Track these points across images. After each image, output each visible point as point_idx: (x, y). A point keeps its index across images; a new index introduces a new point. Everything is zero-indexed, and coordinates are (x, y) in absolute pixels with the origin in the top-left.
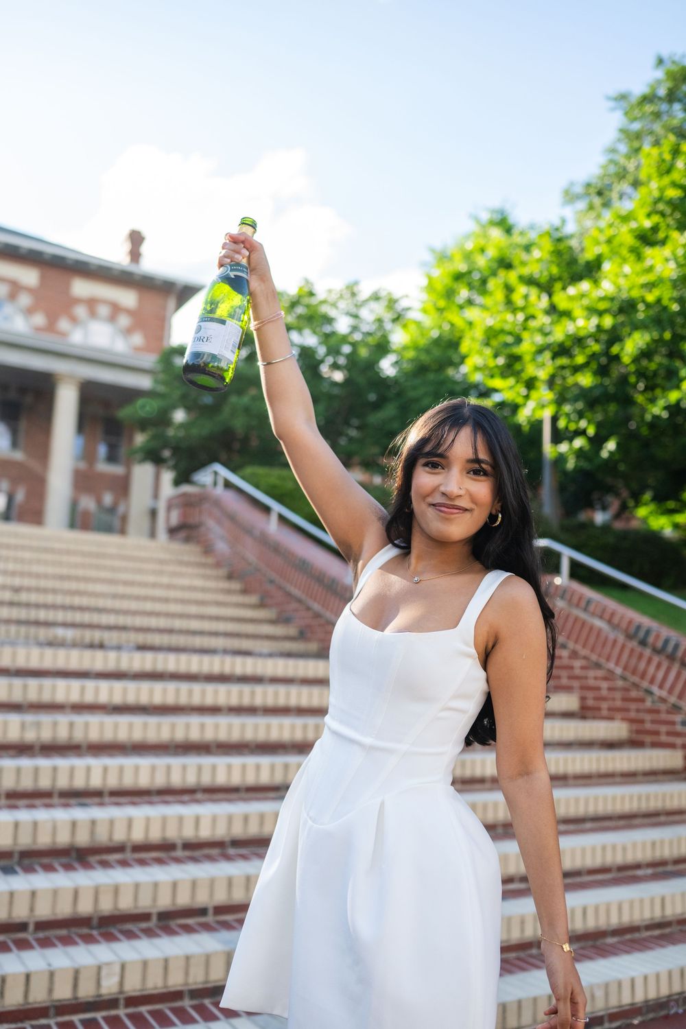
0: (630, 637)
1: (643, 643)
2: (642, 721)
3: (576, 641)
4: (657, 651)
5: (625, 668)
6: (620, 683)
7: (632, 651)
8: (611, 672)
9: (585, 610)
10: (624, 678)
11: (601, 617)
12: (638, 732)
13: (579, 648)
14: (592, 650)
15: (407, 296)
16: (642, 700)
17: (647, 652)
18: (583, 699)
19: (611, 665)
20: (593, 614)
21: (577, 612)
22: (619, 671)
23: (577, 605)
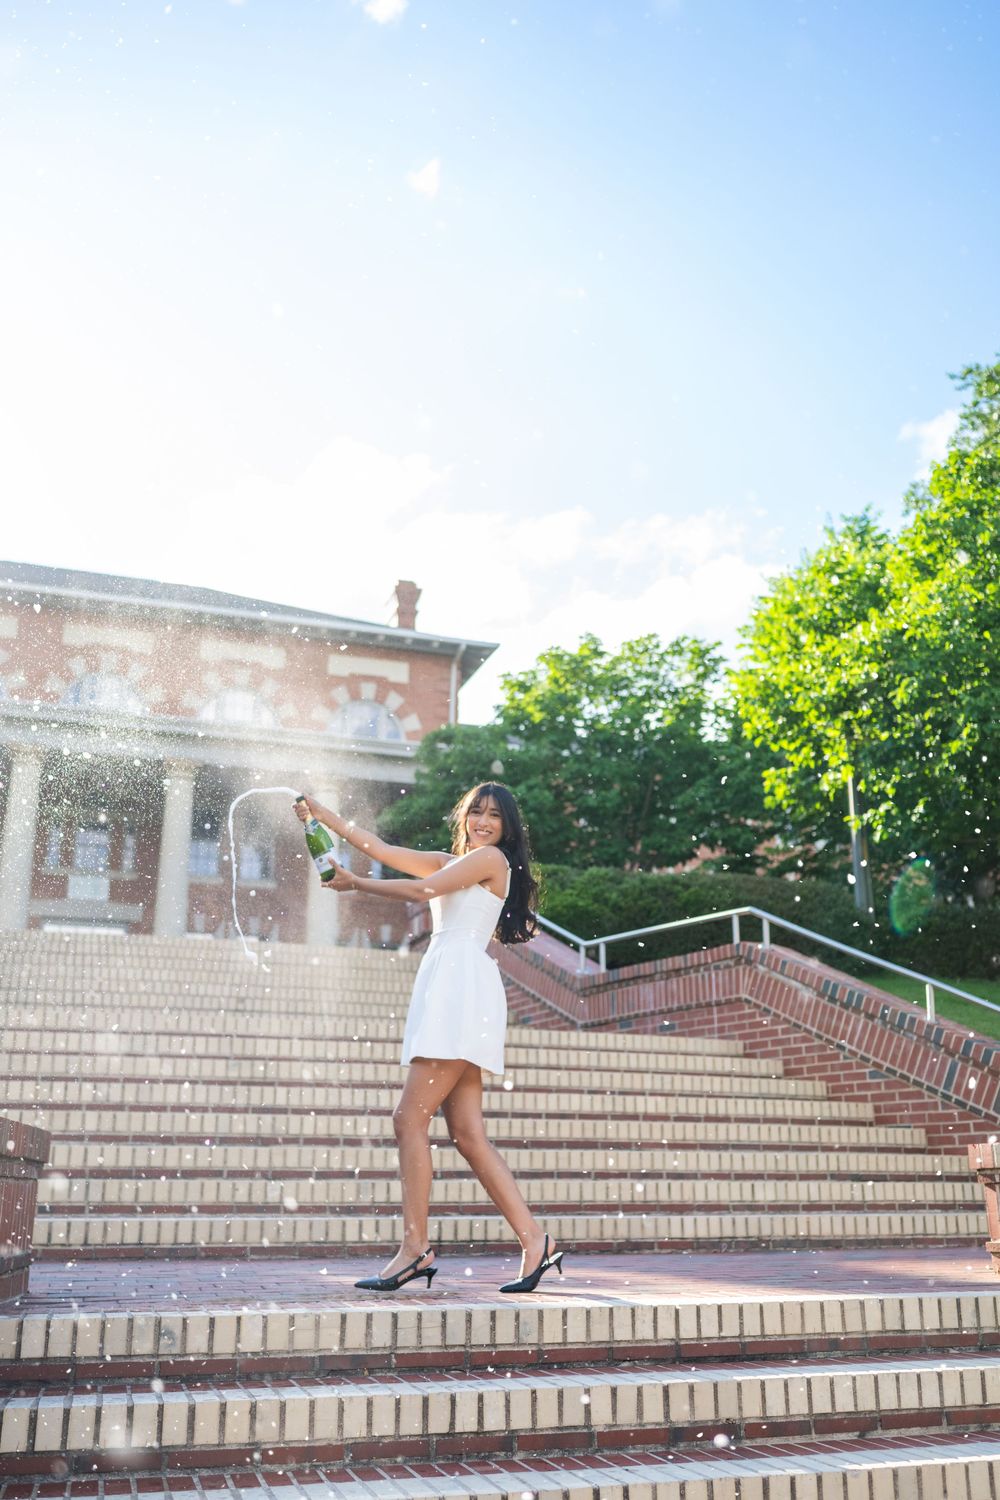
0: (821, 995)
1: (832, 999)
2: (837, 1078)
3: (777, 1007)
4: (845, 1006)
5: (819, 1028)
6: (817, 1042)
7: (825, 1007)
8: (808, 1032)
9: (782, 973)
10: (820, 1037)
11: (795, 979)
12: (835, 1090)
13: (779, 1012)
14: (791, 1014)
15: (719, 643)
16: (836, 1057)
17: (837, 1007)
18: (786, 1063)
19: (808, 1026)
20: (788, 976)
21: (776, 975)
22: (814, 1030)
23: (775, 969)
